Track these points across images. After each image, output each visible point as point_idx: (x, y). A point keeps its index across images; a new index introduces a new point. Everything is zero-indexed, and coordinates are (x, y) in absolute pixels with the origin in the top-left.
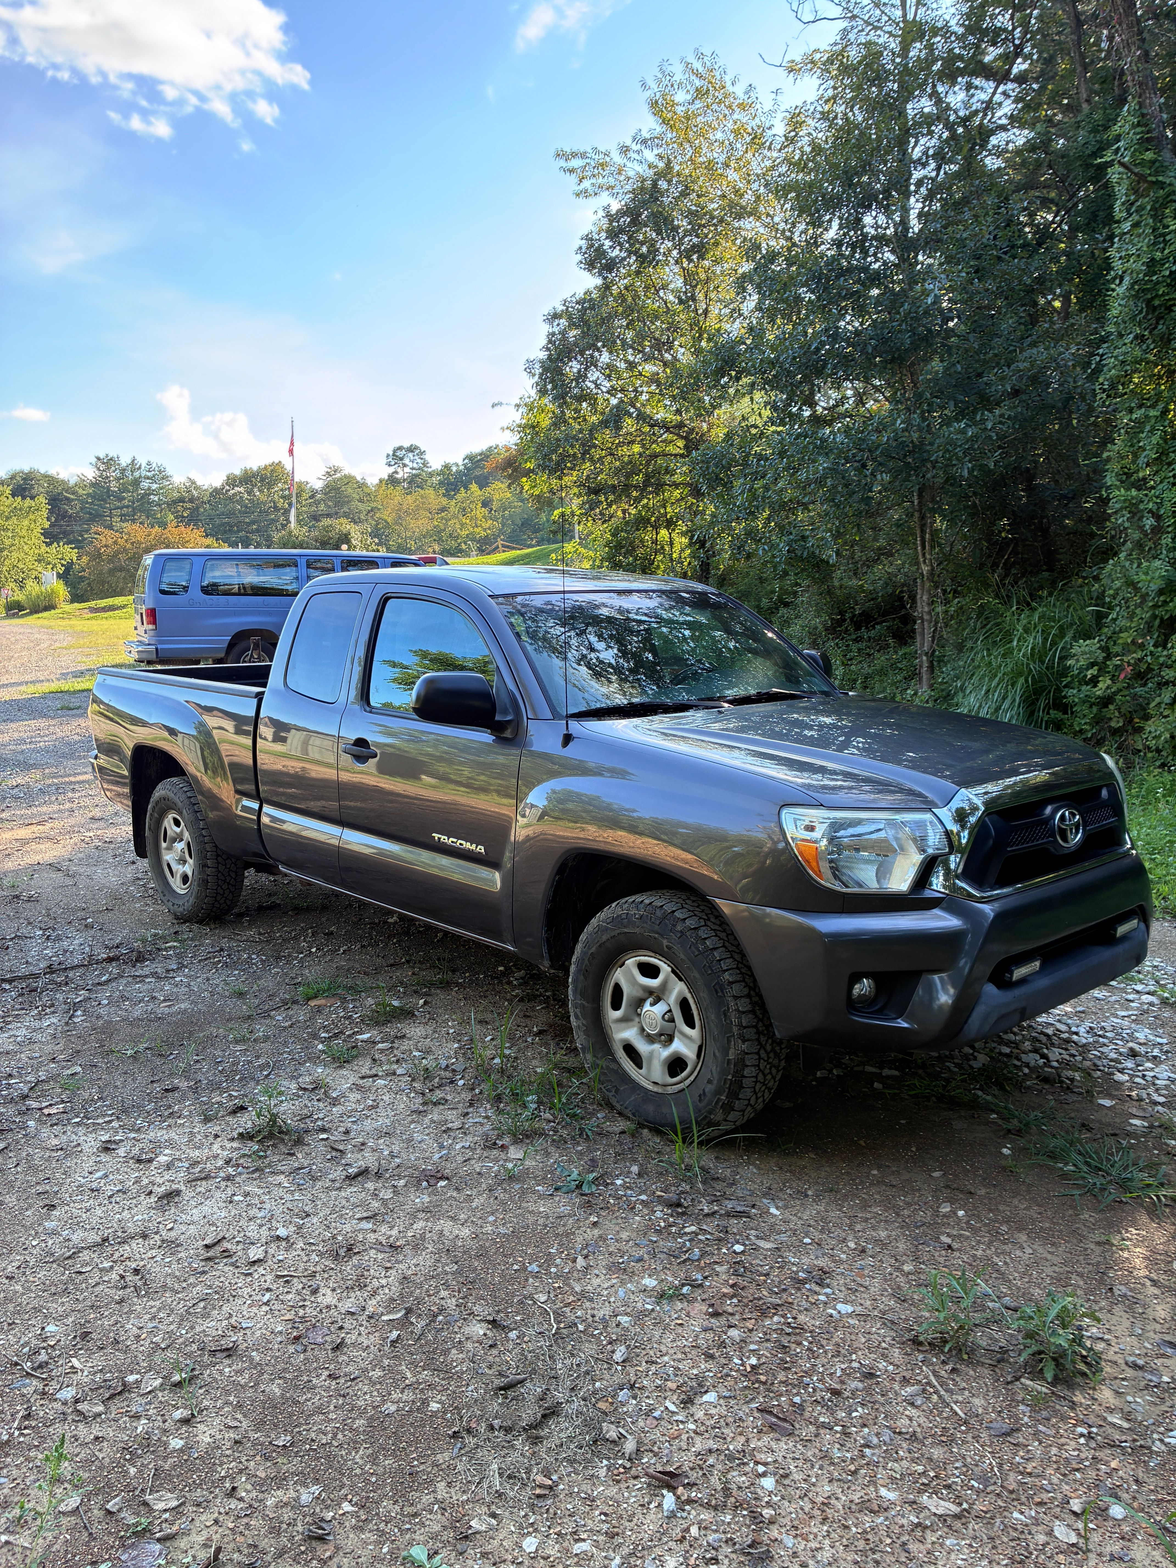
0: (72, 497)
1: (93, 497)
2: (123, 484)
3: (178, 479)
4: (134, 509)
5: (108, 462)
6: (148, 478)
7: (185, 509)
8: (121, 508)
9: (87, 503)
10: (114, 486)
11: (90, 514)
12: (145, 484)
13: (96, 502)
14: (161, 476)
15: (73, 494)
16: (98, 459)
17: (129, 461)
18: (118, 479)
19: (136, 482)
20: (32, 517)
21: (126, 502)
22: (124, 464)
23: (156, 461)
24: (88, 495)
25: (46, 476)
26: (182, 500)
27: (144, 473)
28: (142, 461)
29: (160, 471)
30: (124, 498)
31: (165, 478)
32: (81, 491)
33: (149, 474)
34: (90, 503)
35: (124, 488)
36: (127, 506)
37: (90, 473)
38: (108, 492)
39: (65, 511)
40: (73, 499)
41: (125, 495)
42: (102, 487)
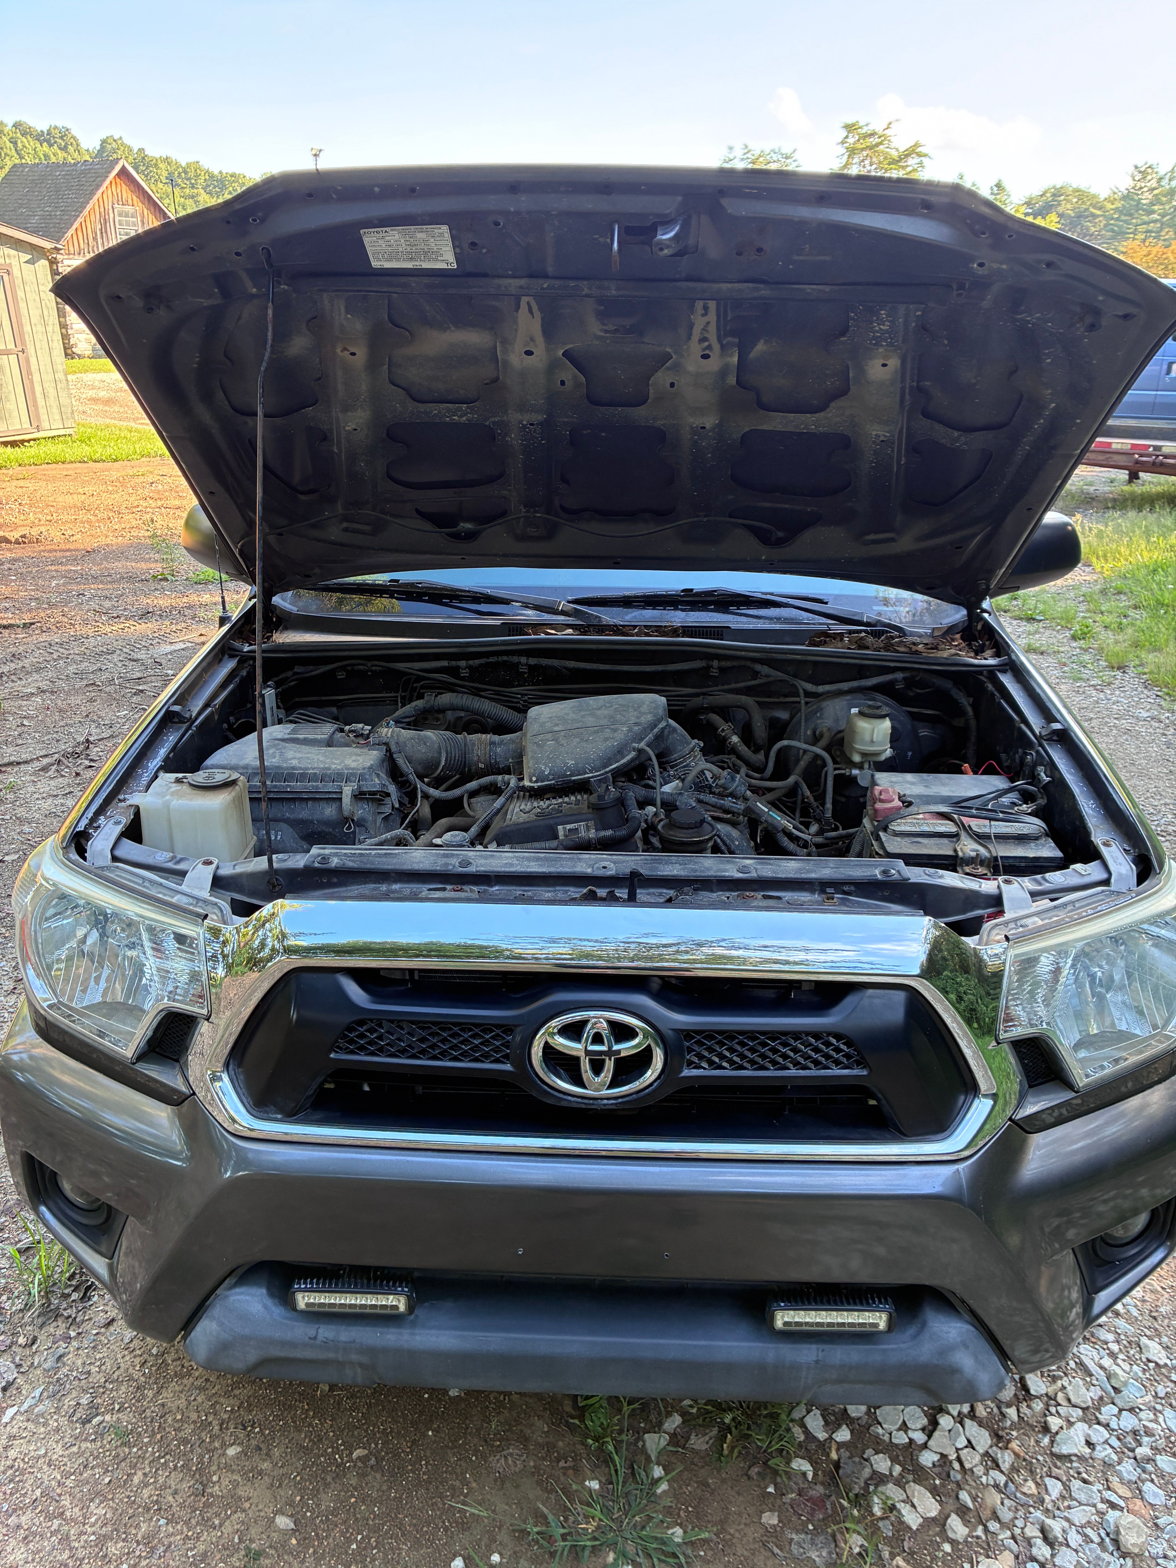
0: (1098, 212)
1: (1121, 212)
2: (1156, 195)
4: (1162, 224)
5: (1146, 171)
8: (1148, 223)
9: (1113, 218)
10: (1146, 198)
11: (1113, 231)
13: (1123, 218)
15: (1100, 209)
16: (1136, 167)
18: (1152, 189)
21: (1155, 216)
22: (1162, 172)
24: (1116, 210)
25: (1077, 190)
30: (1153, 212)
32: (1109, 206)
34: (1117, 219)
35: (1156, 201)
36: (1155, 221)
37: (1125, 184)
38: (1138, 205)
39: (1088, 229)
40: (1098, 216)
41: (1156, 208)
42: (1133, 199)
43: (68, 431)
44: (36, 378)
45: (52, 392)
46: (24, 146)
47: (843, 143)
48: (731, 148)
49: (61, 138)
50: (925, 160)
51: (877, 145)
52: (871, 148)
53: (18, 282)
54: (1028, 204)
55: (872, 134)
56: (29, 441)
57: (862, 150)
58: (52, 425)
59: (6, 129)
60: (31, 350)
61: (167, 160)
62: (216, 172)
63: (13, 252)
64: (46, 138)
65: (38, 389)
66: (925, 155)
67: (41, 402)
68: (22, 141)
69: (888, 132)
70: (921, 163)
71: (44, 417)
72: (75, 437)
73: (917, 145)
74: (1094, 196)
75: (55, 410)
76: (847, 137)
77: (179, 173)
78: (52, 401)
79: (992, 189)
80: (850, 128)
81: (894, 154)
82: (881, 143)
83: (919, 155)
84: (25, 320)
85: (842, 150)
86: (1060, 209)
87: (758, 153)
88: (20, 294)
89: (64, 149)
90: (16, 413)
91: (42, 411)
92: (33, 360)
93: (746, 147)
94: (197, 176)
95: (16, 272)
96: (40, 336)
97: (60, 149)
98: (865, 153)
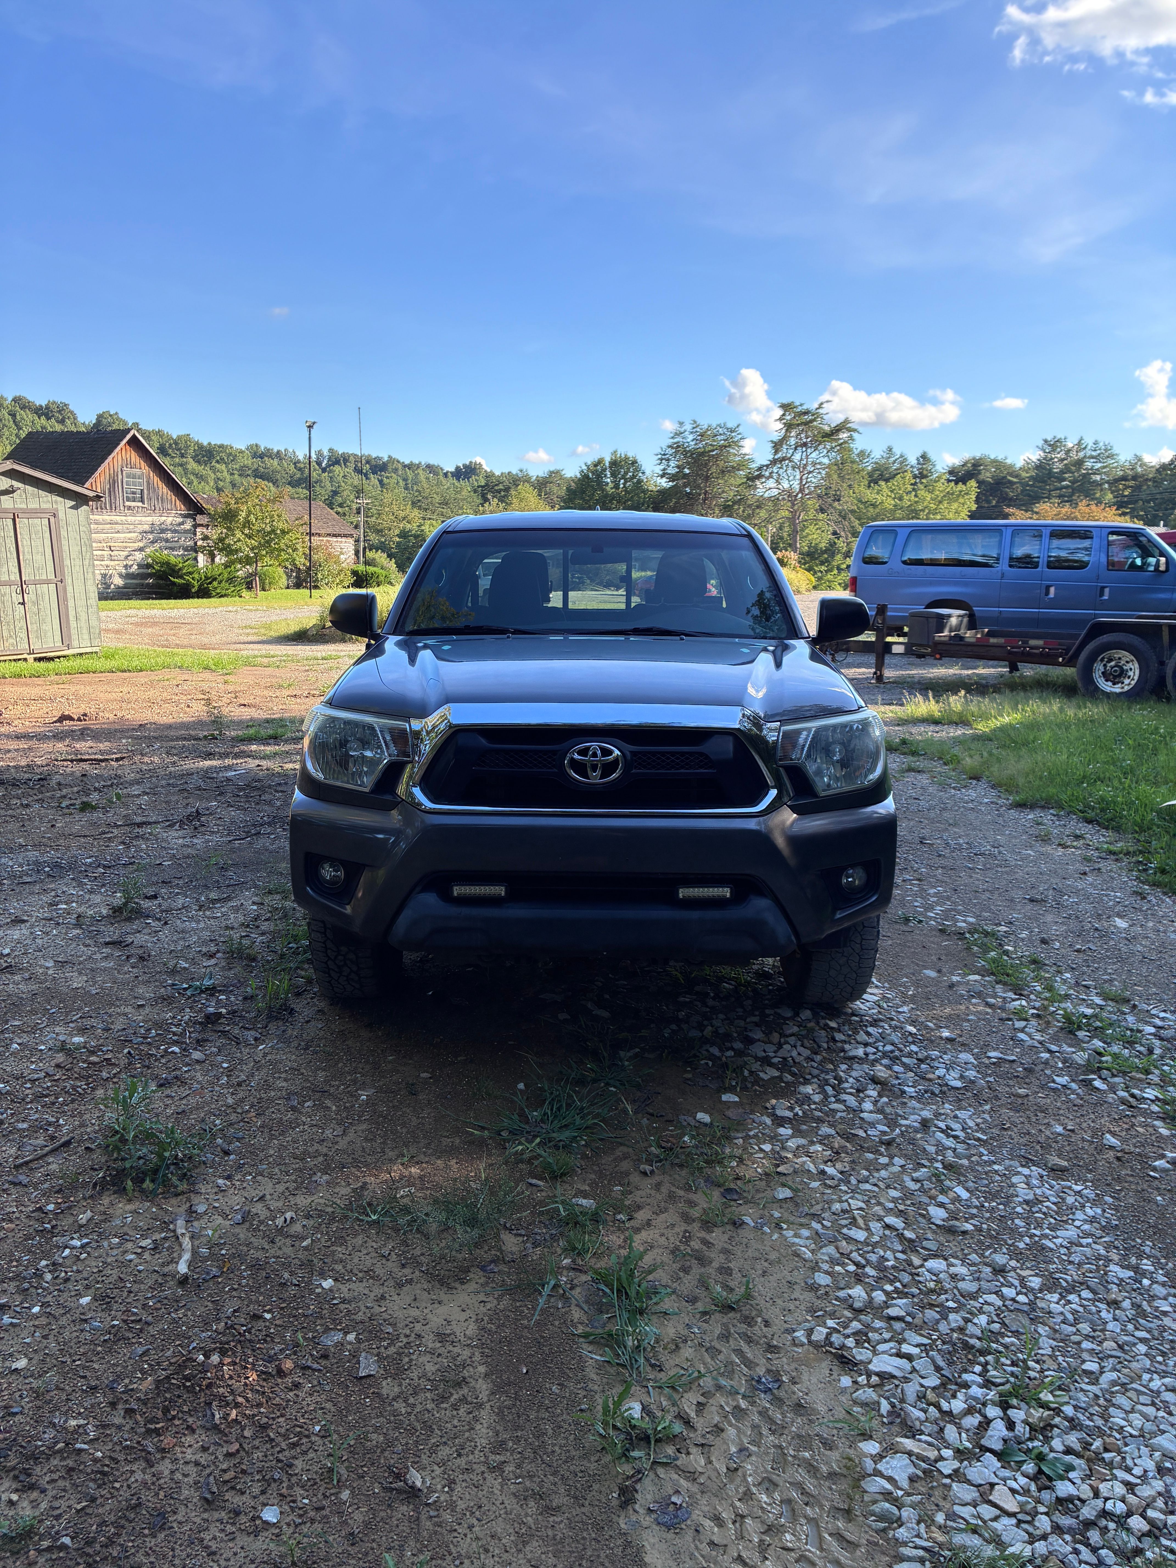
0: (1015, 480)
1: (1035, 479)
2: (1066, 465)
3: (1124, 456)
4: (1073, 489)
5: (1054, 445)
6: (1093, 457)
7: (1126, 487)
9: (1028, 485)
10: (1057, 467)
11: (1029, 496)
12: (1089, 464)
13: (1038, 484)
14: (1107, 454)
15: (1016, 477)
16: (1046, 441)
17: (1076, 442)
18: (1062, 460)
19: (1080, 463)
20: (961, 500)
21: (1067, 483)
22: (1070, 445)
23: (1103, 440)
24: (1031, 478)
25: (995, 461)
26: (1124, 478)
27: (1089, 453)
28: (1089, 441)
29: (1106, 450)
30: (1064, 480)
31: (1111, 456)
32: (1024, 474)
33: (1094, 454)
34: (1031, 486)
35: (1067, 469)
36: (1066, 487)
37: (1035, 456)
38: (1050, 474)
39: (1007, 494)
40: (1015, 483)
41: (1066, 475)
42: (1045, 469)
43: (94, 649)
44: (71, 604)
45: (83, 616)
46: (22, 419)
47: (780, 419)
48: (681, 424)
49: (59, 412)
50: (855, 435)
51: (811, 421)
52: (806, 423)
53: (63, 523)
54: (951, 472)
55: (807, 413)
56: (59, 657)
57: (798, 425)
58: (81, 643)
59: (5, 404)
60: (68, 580)
61: (159, 433)
62: (205, 443)
63: (59, 499)
64: (44, 412)
65: (72, 613)
66: (855, 430)
67: (73, 624)
68: (21, 414)
69: (821, 411)
70: (851, 437)
71: (74, 637)
72: (100, 654)
73: (847, 421)
74: (1011, 466)
75: (85, 631)
76: (784, 415)
77: (170, 445)
78: (83, 623)
79: (918, 459)
80: (786, 407)
81: (827, 428)
82: (814, 420)
83: (850, 430)
84: (66, 555)
85: (780, 425)
86: (981, 477)
87: (706, 427)
88: (64, 533)
89: (62, 422)
90: (50, 634)
91: (74, 632)
92: (69, 589)
93: (695, 422)
94: (187, 447)
95: (61, 515)
96: (77, 568)
97: (58, 422)
98: (801, 428)
